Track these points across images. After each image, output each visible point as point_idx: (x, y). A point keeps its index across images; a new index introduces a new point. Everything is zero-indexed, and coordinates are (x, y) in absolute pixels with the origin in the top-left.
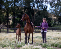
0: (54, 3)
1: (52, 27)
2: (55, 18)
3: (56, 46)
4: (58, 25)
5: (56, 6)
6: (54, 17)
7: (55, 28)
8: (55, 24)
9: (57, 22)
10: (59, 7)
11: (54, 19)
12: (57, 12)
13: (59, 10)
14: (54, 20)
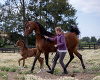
0: (4, 16)
1: (1, 47)
2: (6, 35)
3: (7, 71)
4: (9, 44)
5: (6, 20)
6: (4, 34)
7: (6, 49)
8: (5, 44)
9: (8, 42)
10: (10, 21)
11: (4, 37)
12: (8, 27)
13: (10, 25)
14: (4, 39)
